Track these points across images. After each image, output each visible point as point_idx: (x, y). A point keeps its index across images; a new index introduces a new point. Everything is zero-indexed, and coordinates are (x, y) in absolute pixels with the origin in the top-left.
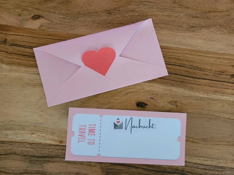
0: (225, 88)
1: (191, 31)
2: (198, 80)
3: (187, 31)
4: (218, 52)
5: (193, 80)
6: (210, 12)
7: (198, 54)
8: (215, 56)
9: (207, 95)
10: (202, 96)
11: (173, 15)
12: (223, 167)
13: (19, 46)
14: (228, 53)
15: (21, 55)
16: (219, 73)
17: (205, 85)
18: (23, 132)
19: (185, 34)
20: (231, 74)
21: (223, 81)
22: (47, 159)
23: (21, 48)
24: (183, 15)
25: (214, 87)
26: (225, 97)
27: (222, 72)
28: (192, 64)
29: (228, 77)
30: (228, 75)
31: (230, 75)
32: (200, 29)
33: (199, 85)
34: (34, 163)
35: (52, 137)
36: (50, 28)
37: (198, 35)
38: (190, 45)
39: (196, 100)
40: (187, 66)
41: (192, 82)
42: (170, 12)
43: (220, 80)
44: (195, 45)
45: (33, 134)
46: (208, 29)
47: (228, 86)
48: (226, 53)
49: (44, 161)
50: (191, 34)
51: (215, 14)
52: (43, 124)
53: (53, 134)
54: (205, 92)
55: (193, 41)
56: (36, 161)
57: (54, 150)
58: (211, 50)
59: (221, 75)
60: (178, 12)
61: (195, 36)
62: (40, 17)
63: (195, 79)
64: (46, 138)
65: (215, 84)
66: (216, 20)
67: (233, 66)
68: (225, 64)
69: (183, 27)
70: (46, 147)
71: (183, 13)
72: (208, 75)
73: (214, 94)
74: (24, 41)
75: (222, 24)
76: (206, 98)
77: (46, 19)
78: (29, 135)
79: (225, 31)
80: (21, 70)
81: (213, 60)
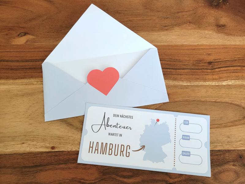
0: (206, 75)
1: (165, 30)
2: (179, 71)
3: (161, 30)
5: (175, 71)
6: (179, 13)
7: (174, 48)
8: (190, 48)
9: (190, 83)
10: (186, 84)
11: (147, 19)
12: (220, 150)
13: (6, 61)
14: (201, 44)
15: (8, 69)
16: (197, 62)
17: (186, 74)
18: (13, 143)
19: (160, 33)
20: (208, 61)
21: (202, 68)
22: (39, 168)
23: (8, 63)
24: (156, 18)
25: (195, 75)
26: (207, 83)
27: (200, 61)
28: (171, 57)
29: (206, 64)
31: (208, 63)
32: (173, 27)
33: (181, 75)
34: (25, 174)
35: (43, 144)
36: (35, 42)
37: (172, 32)
38: (166, 41)
39: (181, 89)
40: (167, 59)
41: (174, 73)
42: (144, 17)
43: (200, 68)
44: (171, 41)
45: (23, 143)
46: (179, 27)
47: (208, 72)
48: (200, 44)
49: (36, 170)
50: (165, 32)
51: (184, 13)
52: (33, 132)
53: (44, 140)
54: (189, 80)
55: (168, 38)
56: (28, 172)
57: (46, 157)
58: (185, 43)
59: (199, 64)
60: (150, 16)
61: (169, 34)
62: (25, 34)
63: (176, 70)
64: (37, 146)
65: (195, 72)
66: (185, 18)
67: (209, 54)
68: (200, 53)
69: (157, 28)
70: (37, 156)
71: (155, 16)
72: (187, 65)
73: (196, 82)
74: (11, 57)
75: (191, 21)
76: (190, 85)
77: (31, 35)
78: (19, 146)
79: (194, 26)
80: (9, 83)
81: (190, 51)
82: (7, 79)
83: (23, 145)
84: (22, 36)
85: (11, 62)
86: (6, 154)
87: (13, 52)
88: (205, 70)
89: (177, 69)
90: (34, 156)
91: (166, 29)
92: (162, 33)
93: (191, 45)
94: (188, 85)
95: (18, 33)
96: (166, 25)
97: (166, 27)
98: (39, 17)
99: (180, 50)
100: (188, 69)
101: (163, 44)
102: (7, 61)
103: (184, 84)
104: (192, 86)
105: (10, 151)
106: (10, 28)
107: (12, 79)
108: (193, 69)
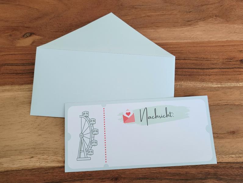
0: (238, 74)
1: (188, 25)
2: (207, 71)
3: (184, 25)
4: (220, 40)
6: (203, 6)
7: (200, 45)
8: (219, 45)
9: (221, 84)
10: (216, 86)
11: (167, 13)
14: (230, 40)
16: (227, 60)
17: (216, 74)
18: (20, 157)
19: (183, 29)
20: (240, 59)
21: (233, 67)
24: (177, 12)
25: (226, 75)
26: (240, 84)
27: (231, 59)
28: (197, 56)
29: (239, 63)
30: (237, 61)
31: (240, 61)
32: (197, 22)
33: (209, 75)
35: (54, 157)
37: (196, 27)
38: (190, 38)
39: (211, 91)
40: (192, 58)
41: (202, 73)
42: (163, 11)
43: (231, 67)
44: (195, 38)
45: (32, 157)
46: (204, 21)
47: (240, 72)
50: (189, 28)
51: (208, 6)
52: (43, 144)
53: (56, 154)
54: (219, 81)
55: (192, 34)
57: (58, 173)
58: (213, 40)
59: (230, 62)
60: (171, 10)
61: (193, 29)
62: (31, 34)
63: (203, 70)
64: (48, 161)
65: (226, 72)
66: (211, 12)
67: (240, 51)
68: (231, 50)
69: (179, 23)
70: (48, 171)
71: (176, 10)
72: (216, 64)
73: (228, 83)
74: (16, 60)
75: (217, 15)
76: (220, 87)
77: (38, 35)
78: (28, 160)
79: (222, 20)
80: (14, 89)
81: (218, 48)
82: (12, 85)
83: (32, 159)
84: (27, 37)
85: (16, 65)
86: (13, 170)
87: (18, 55)
88: (237, 70)
89: (205, 69)
90: (44, 172)
91: (190, 25)
92: (185, 29)
93: (219, 42)
94: (219, 87)
95: (23, 34)
96: (189, 19)
97: (190, 22)
98: (46, 15)
99: (207, 48)
100: (218, 68)
101: (187, 41)
102: (12, 65)
103: (214, 86)
104: (223, 88)
105: (17, 166)
106: (14, 28)
107: (18, 85)
108: (223, 68)
